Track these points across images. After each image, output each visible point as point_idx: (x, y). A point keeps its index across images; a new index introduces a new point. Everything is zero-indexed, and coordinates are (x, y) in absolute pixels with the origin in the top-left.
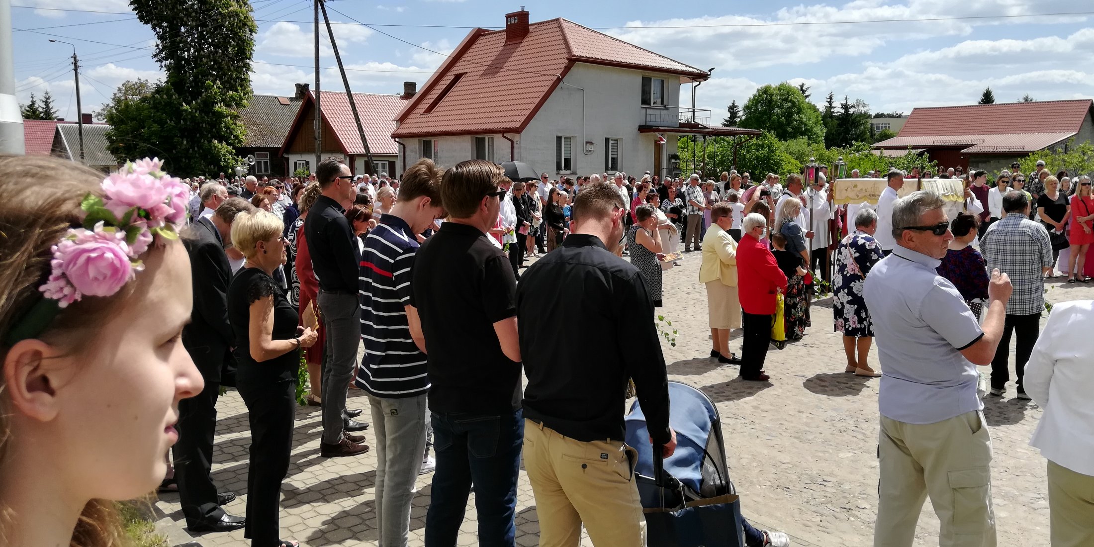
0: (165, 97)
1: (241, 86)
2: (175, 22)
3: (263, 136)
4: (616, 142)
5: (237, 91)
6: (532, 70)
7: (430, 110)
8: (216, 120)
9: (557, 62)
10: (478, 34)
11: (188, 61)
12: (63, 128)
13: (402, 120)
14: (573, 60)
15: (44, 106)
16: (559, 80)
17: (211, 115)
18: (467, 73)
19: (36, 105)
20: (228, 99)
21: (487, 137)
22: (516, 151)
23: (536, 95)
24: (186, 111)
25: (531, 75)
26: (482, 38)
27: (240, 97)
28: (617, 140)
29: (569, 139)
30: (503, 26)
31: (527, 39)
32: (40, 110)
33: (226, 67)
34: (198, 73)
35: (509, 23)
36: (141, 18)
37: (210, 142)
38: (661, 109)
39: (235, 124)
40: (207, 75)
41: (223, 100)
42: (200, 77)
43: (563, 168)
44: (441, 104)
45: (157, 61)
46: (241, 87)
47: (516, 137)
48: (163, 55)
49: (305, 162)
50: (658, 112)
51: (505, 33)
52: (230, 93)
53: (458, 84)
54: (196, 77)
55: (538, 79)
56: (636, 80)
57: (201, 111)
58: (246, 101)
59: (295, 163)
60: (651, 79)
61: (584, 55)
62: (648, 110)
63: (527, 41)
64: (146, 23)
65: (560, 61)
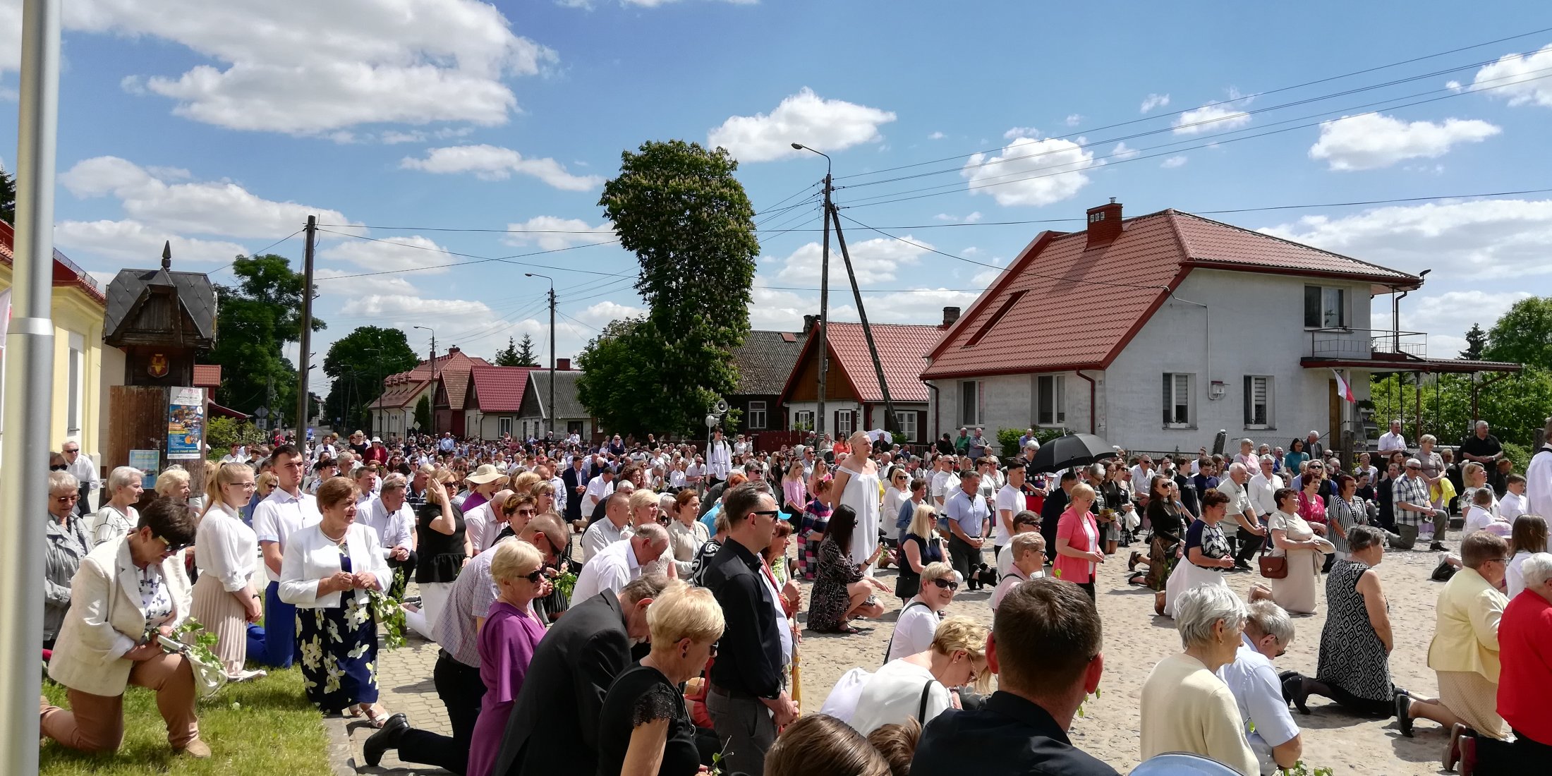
0: (645, 335)
1: (736, 319)
2: (663, 246)
3: (760, 381)
4: (1263, 381)
5: (730, 326)
6: (1125, 282)
7: (973, 342)
8: (704, 362)
9: (1163, 268)
10: (1047, 240)
11: (675, 292)
12: (535, 375)
13: (935, 355)
14: (1189, 266)
15: (523, 352)
16: (1166, 294)
17: (697, 356)
18: (1028, 291)
19: (515, 351)
20: (719, 336)
21: (1055, 375)
22: (1098, 395)
23: (1131, 315)
24: (669, 351)
25: (1123, 288)
26: (1053, 244)
27: (734, 332)
28: (1265, 379)
29: (1183, 378)
30: (1083, 226)
31: (1119, 241)
32: (518, 356)
33: (719, 298)
34: (686, 306)
35: (1092, 221)
36: (625, 244)
37: (694, 388)
38: (1338, 333)
39: (727, 367)
40: (695, 307)
41: (714, 338)
42: (688, 310)
43: (1174, 420)
44: (990, 332)
45: (640, 293)
46: (736, 321)
47: (1098, 375)
48: (647, 285)
49: (808, 413)
50: (1334, 337)
51: (1086, 235)
52: (723, 328)
53: (1016, 306)
54: (683, 310)
55: (1133, 294)
56: (1295, 292)
57: (686, 352)
58: (741, 338)
59: (797, 415)
60: (1320, 289)
61: (1207, 257)
62: (1315, 334)
63: (1118, 246)
64: (631, 249)
65: (1168, 268)
